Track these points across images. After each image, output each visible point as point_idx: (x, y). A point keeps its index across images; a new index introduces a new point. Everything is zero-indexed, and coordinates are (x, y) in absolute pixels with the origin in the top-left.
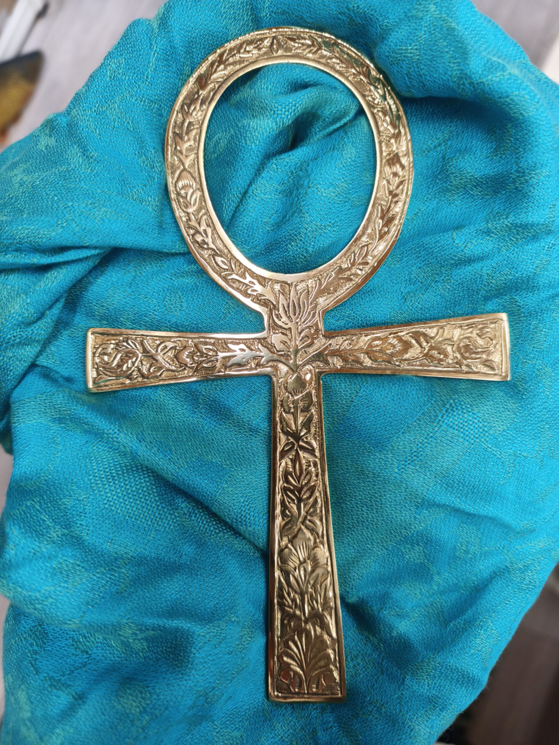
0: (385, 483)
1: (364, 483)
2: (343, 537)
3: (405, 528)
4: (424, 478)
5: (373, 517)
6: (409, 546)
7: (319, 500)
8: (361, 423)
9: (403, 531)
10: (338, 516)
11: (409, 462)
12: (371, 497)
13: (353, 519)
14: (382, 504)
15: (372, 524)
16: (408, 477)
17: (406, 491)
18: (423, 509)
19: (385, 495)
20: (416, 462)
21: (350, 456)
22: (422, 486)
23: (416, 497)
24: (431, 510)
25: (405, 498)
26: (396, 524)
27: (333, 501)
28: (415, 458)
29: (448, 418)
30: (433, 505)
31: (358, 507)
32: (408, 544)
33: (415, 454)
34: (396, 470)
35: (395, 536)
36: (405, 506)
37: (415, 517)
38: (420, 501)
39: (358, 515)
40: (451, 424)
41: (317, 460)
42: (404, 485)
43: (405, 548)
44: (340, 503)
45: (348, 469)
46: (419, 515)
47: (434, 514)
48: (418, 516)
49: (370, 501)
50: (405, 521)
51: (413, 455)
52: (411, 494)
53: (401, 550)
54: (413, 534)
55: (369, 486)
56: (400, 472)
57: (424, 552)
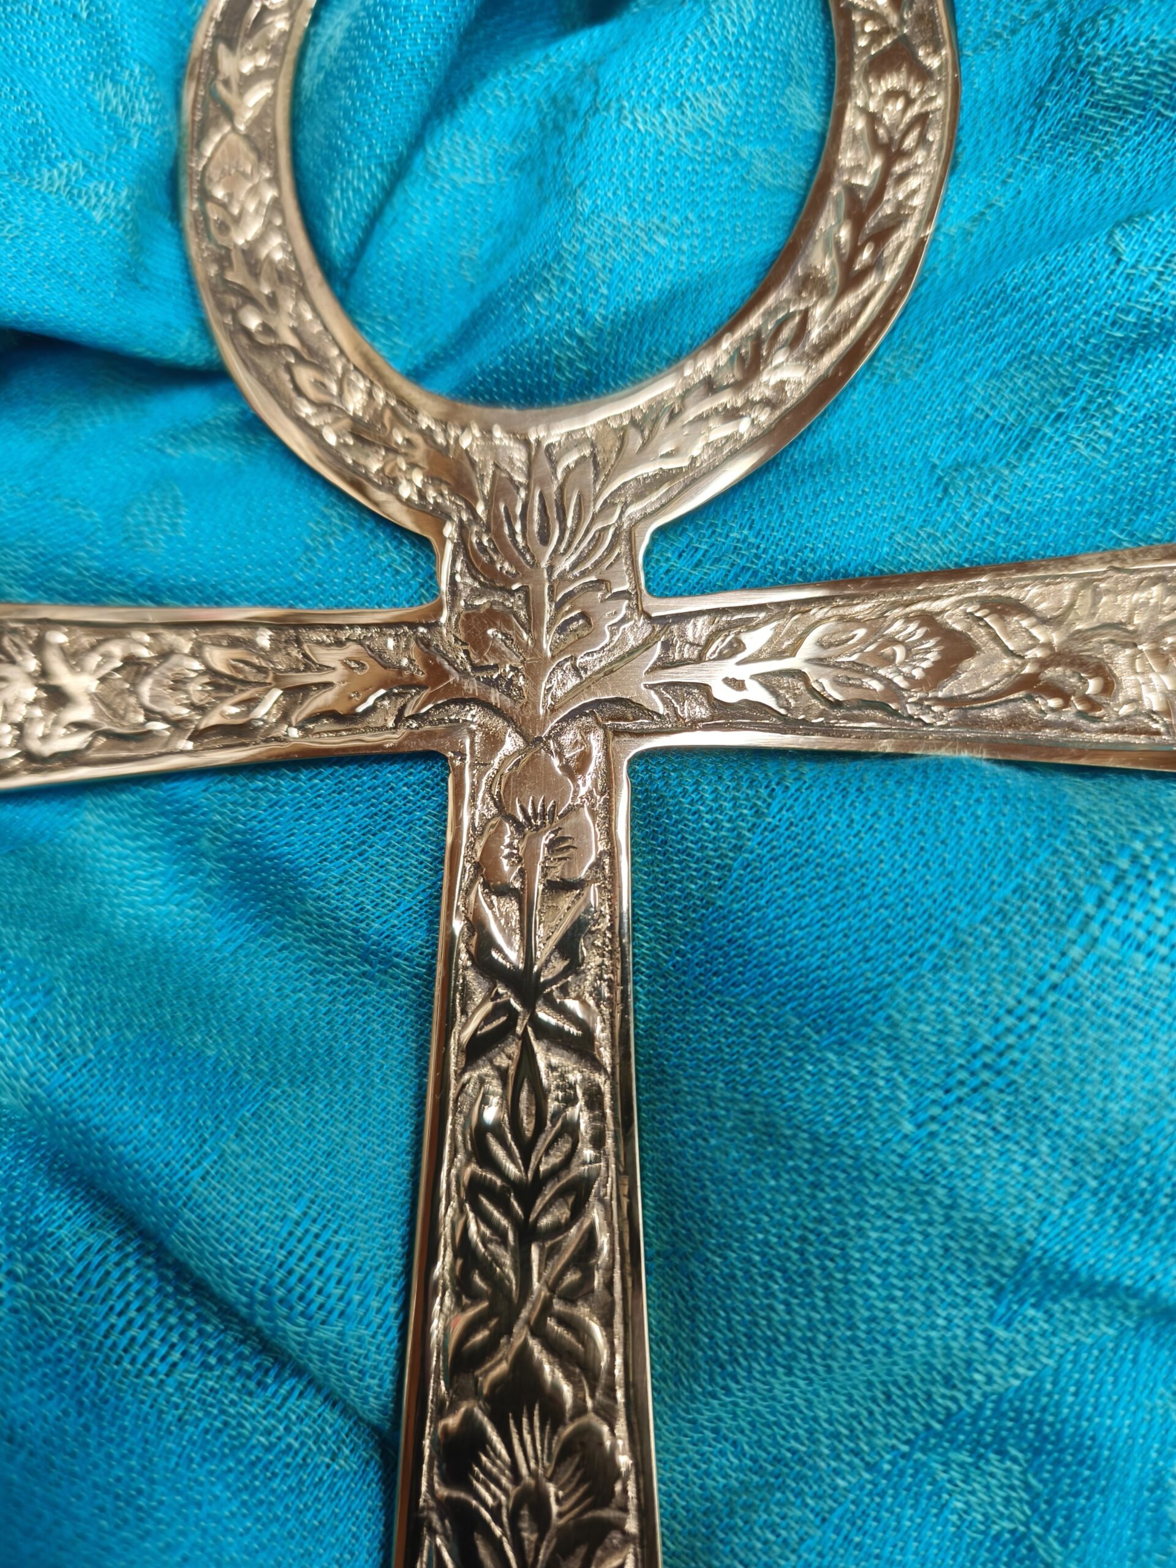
0: (862, 1180)
1: (776, 1176)
2: (693, 1398)
3: (948, 1381)
4: (1025, 1167)
5: (811, 1326)
6: (964, 1457)
7: (603, 1240)
8: (770, 932)
9: (939, 1390)
10: (676, 1311)
11: (962, 1092)
12: (803, 1239)
13: (730, 1329)
14: (848, 1269)
15: (809, 1353)
16: (960, 1161)
17: (948, 1219)
18: (1021, 1301)
19: (860, 1229)
20: (991, 1093)
21: (723, 1062)
22: (1021, 1200)
23: (992, 1248)
24: (1056, 1308)
25: (947, 1249)
26: (909, 1359)
27: (657, 1246)
28: (986, 1075)
29: (1124, 909)
30: (1066, 1288)
31: (750, 1278)
32: (959, 1448)
33: (987, 1058)
34: (908, 1127)
35: (906, 1411)
36: (947, 1286)
37: (988, 1334)
38: (1009, 1263)
39: (751, 1312)
40: (1141, 934)
41: (600, 1079)
42: (940, 1192)
43: (947, 1465)
44: (684, 1257)
45: (715, 1117)
46: (1008, 1325)
47: (1070, 1326)
48: (1000, 1332)
49: (801, 1252)
50: (948, 1348)
51: (977, 1064)
52: (970, 1231)
53: (932, 1474)
54: (980, 1407)
55: (796, 1191)
56: (923, 1133)
57: (1028, 1487)
